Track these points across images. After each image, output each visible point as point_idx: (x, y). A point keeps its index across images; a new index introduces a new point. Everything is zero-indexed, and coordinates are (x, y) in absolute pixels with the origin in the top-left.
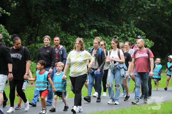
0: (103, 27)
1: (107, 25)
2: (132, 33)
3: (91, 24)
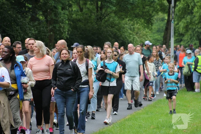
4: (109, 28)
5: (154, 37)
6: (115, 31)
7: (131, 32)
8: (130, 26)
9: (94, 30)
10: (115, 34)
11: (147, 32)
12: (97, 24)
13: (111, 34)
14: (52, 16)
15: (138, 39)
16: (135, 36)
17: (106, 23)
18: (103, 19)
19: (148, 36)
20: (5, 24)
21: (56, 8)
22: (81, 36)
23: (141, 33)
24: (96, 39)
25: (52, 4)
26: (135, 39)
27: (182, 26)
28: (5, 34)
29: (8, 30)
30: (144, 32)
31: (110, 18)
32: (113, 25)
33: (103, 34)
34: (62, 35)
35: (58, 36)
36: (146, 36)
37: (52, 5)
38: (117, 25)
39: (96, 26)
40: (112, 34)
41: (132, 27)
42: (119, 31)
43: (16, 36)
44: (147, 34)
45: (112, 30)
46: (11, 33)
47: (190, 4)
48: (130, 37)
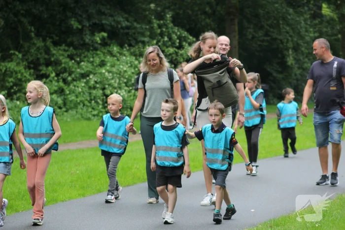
0: (119, 26)
1: (125, 24)
2: (170, 39)
3: (94, 21)
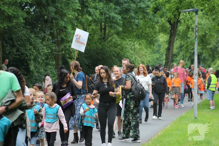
4: (112, 47)
5: (153, 57)
6: (118, 51)
7: (132, 52)
8: (131, 47)
9: (98, 50)
10: (118, 54)
11: (146, 52)
12: (101, 44)
13: (114, 53)
14: (62, 36)
15: (139, 59)
16: (136, 56)
17: (110, 43)
18: (106, 39)
19: (147, 56)
20: (19, 43)
21: (65, 28)
22: (86, 55)
23: (140, 54)
24: (100, 58)
25: (62, 24)
26: (136, 59)
27: (176, 47)
28: (19, 53)
29: (22, 49)
30: (143, 52)
31: (112, 38)
32: (116, 45)
33: (106, 54)
34: (72, 55)
35: (68, 55)
36: (146, 55)
37: (62, 26)
38: (120, 45)
39: (100, 46)
40: (116, 54)
41: (133, 47)
42: (121, 50)
43: (29, 55)
44: (146, 54)
45: (115, 50)
46: (25, 52)
47: (190, 26)
48: (132, 57)
